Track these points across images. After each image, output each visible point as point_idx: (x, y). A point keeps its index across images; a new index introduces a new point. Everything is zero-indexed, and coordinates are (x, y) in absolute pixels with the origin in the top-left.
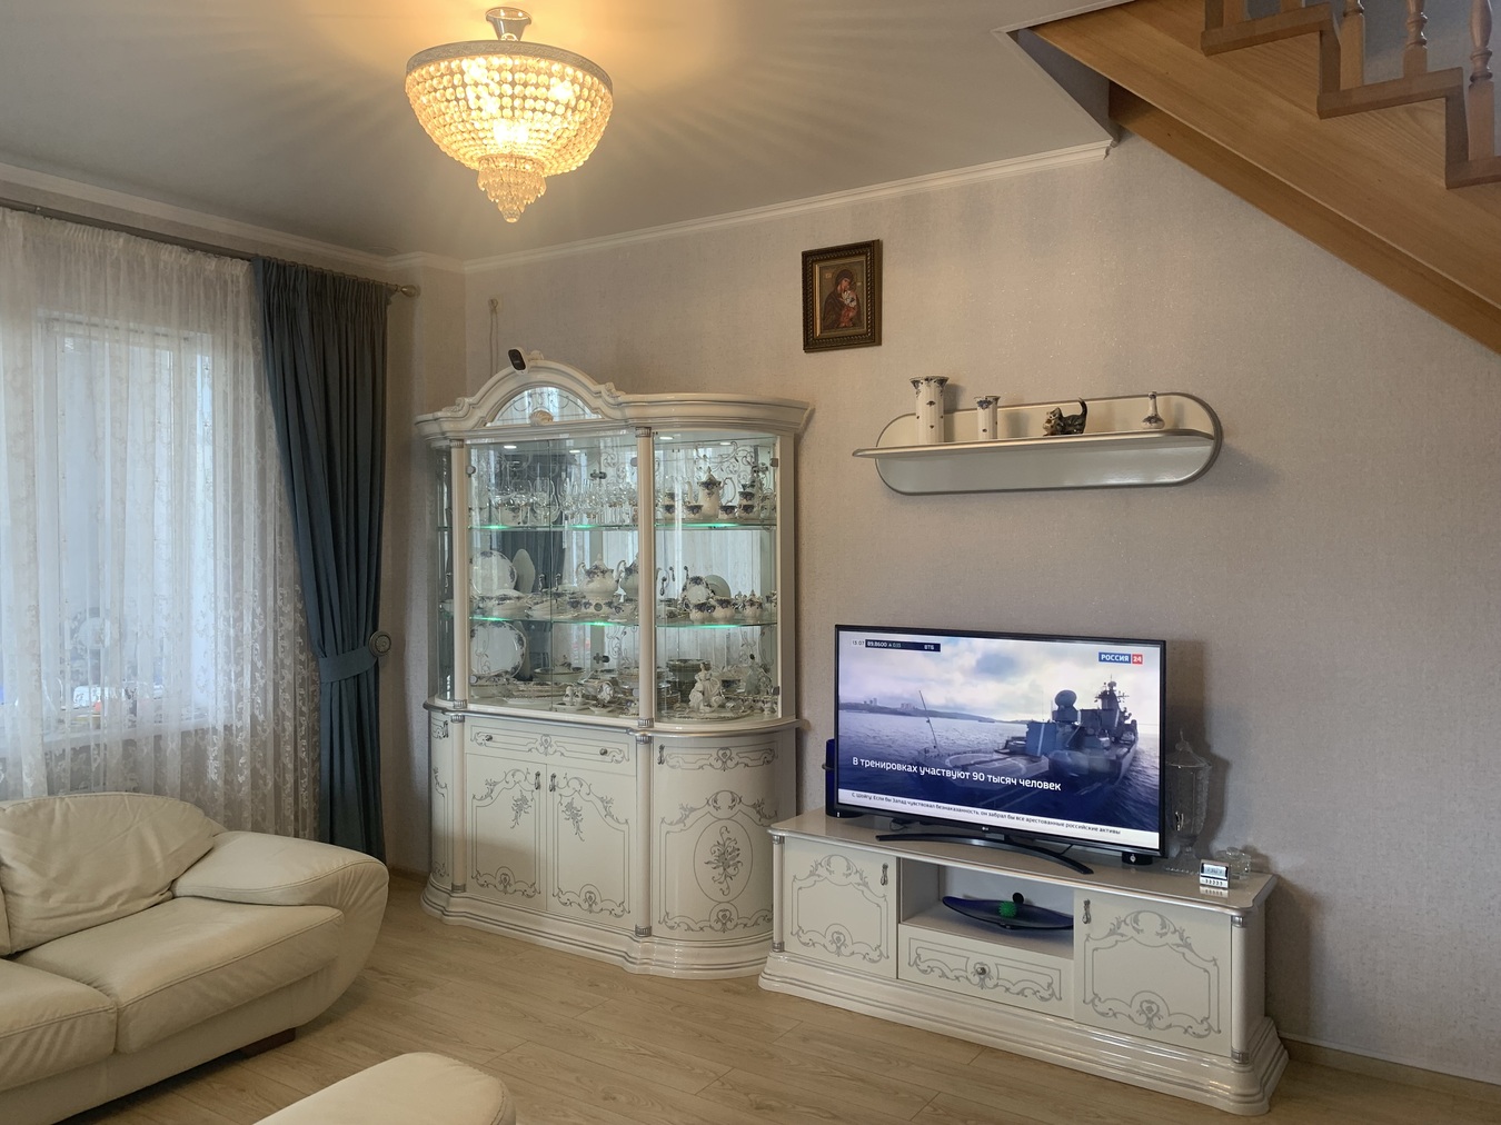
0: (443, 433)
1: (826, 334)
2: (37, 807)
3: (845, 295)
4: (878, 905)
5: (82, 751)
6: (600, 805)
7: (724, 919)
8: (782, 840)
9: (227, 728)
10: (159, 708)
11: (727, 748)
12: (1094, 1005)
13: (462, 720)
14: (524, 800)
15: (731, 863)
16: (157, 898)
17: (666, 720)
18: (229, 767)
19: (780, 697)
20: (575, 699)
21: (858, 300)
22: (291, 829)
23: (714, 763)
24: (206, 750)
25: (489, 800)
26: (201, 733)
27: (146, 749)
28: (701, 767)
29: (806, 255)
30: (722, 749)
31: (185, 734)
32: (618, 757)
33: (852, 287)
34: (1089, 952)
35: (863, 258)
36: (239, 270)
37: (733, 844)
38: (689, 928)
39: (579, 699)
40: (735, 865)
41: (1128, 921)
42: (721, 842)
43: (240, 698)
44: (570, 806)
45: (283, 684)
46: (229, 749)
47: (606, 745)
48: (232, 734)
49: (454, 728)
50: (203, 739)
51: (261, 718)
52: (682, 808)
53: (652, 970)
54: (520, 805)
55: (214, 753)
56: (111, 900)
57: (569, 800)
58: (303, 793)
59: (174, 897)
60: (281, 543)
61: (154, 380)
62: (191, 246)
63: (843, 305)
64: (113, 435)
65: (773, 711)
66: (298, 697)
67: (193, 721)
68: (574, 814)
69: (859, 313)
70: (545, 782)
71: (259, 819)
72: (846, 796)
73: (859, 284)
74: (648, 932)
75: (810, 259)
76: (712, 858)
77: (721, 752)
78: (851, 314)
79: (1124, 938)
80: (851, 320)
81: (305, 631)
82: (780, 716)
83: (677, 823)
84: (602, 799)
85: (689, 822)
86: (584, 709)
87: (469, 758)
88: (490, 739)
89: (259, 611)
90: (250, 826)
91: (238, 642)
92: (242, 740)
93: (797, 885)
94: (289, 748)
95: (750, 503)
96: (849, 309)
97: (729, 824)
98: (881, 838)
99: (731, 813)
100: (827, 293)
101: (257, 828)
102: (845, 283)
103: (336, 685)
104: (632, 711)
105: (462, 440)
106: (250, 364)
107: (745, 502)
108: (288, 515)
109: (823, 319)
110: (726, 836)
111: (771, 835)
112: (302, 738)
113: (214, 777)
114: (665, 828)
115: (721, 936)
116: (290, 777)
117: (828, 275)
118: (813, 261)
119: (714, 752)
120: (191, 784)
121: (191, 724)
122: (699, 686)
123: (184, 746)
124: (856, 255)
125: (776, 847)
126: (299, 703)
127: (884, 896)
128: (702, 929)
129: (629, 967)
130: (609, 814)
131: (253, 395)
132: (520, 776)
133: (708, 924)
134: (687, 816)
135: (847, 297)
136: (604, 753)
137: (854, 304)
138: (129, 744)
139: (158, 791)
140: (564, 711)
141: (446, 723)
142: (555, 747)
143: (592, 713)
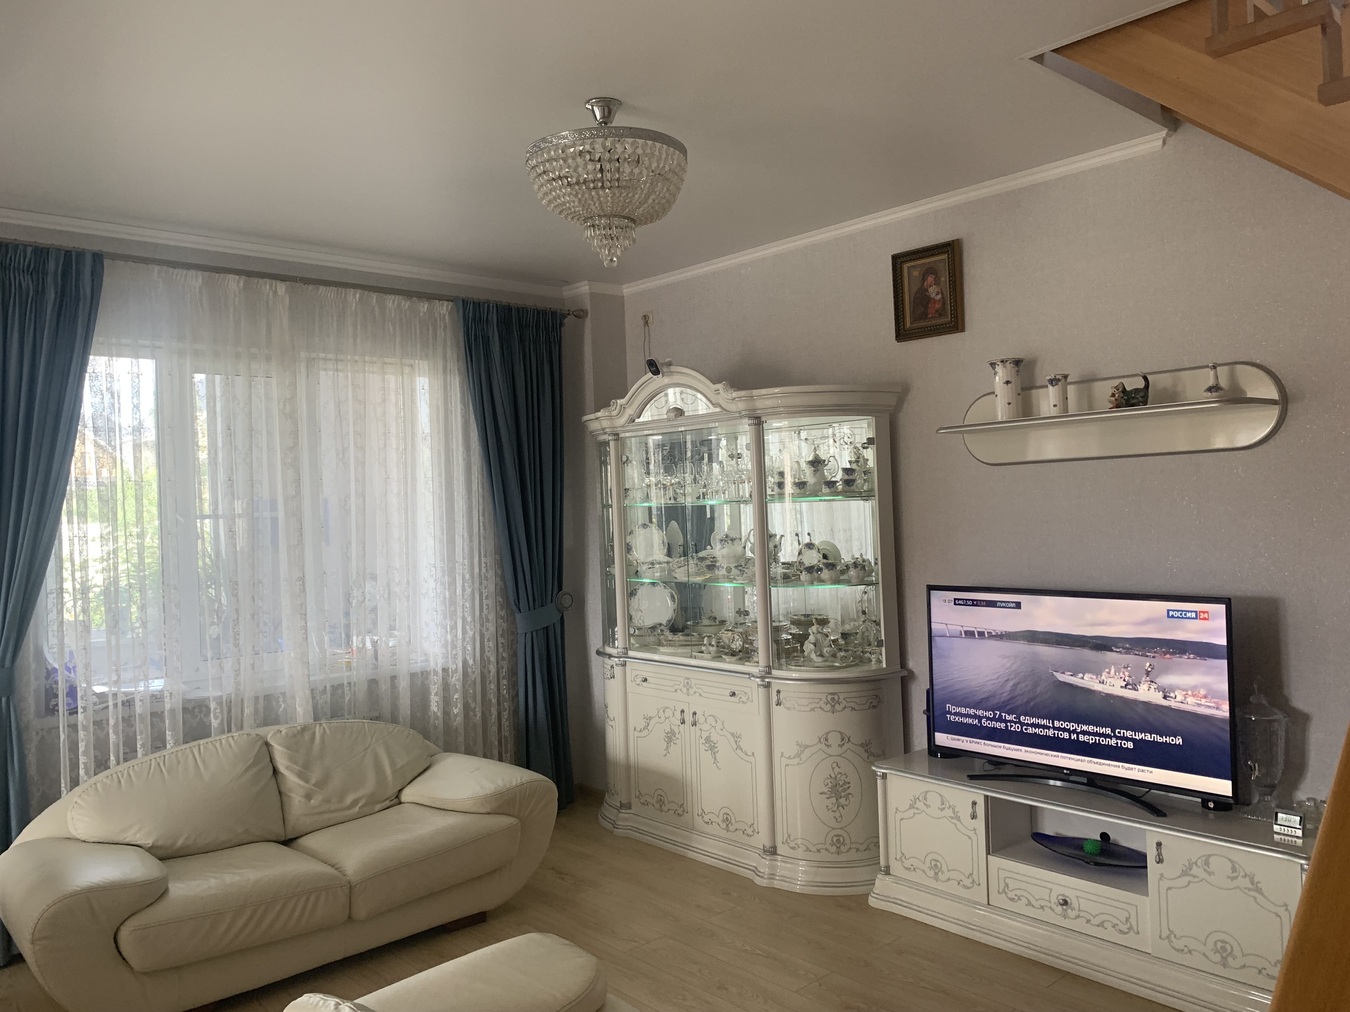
0: (603, 429)
1: (915, 325)
2: (304, 729)
3: (931, 290)
4: (970, 838)
5: (337, 688)
6: (732, 740)
7: (838, 843)
8: (884, 776)
9: (445, 670)
10: (394, 654)
11: (835, 694)
12: (1170, 942)
13: (624, 665)
14: (673, 732)
15: (843, 794)
16: (387, 803)
17: (784, 668)
18: (446, 701)
19: (883, 649)
20: (711, 648)
21: (942, 293)
22: (496, 752)
23: (824, 706)
24: (429, 688)
25: (646, 732)
26: (425, 674)
27: (384, 687)
28: (813, 710)
29: (895, 258)
30: (830, 694)
31: (413, 676)
32: (744, 699)
33: (937, 282)
34: (1163, 892)
35: (945, 256)
36: (444, 309)
37: (843, 778)
38: (808, 850)
39: (714, 649)
40: (847, 798)
41: (1199, 863)
42: (833, 776)
43: (454, 647)
44: (708, 740)
45: (487, 635)
46: (446, 687)
47: (734, 689)
48: (448, 674)
49: (618, 671)
50: (427, 678)
51: (471, 662)
52: (798, 744)
53: (777, 884)
54: (670, 737)
55: (435, 689)
56: (355, 803)
57: (707, 734)
58: (505, 723)
59: (400, 803)
60: (484, 523)
61: (384, 400)
62: (408, 294)
63: (929, 299)
64: (355, 444)
65: (879, 661)
66: (500, 645)
67: (419, 665)
68: (712, 747)
69: (944, 304)
70: (689, 718)
71: (471, 743)
72: (942, 739)
73: (943, 279)
74: (772, 851)
75: (898, 261)
76: (826, 790)
77: (830, 697)
78: (937, 306)
79: (1197, 880)
80: (937, 311)
81: (502, 592)
82: (884, 666)
83: (794, 757)
84: (733, 735)
85: (804, 757)
86: (717, 657)
87: (630, 696)
88: (646, 680)
89: (467, 576)
90: (463, 749)
91: (453, 602)
92: (456, 680)
93: (899, 815)
94: (493, 686)
95: (851, 477)
96: (935, 301)
97: (838, 759)
98: (972, 777)
99: (839, 751)
100: (915, 289)
101: (469, 751)
102: (930, 279)
103: (529, 636)
104: (756, 659)
105: (618, 434)
106: (456, 384)
107: (846, 477)
108: (490, 500)
109: (913, 312)
110: (837, 770)
111: (875, 772)
112: (503, 678)
113: (436, 709)
114: (785, 761)
115: (836, 858)
116: (494, 711)
117: (916, 273)
118: (902, 262)
119: (824, 697)
120: (418, 715)
121: (417, 667)
122: (812, 638)
123: (412, 685)
124: (938, 254)
125: (879, 782)
126: (501, 650)
127: (975, 829)
128: (819, 851)
129: (758, 881)
130: (739, 747)
131: (459, 406)
132: (669, 713)
133: (823, 846)
134: (802, 752)
135: (933, 291)
136: (733, 694)
137: (939, 296)
138: (373, 683)
139: (394, 720)
140: (702, 658)
141: (612, 667)
142: (694, 689)
143: (724, 661)
